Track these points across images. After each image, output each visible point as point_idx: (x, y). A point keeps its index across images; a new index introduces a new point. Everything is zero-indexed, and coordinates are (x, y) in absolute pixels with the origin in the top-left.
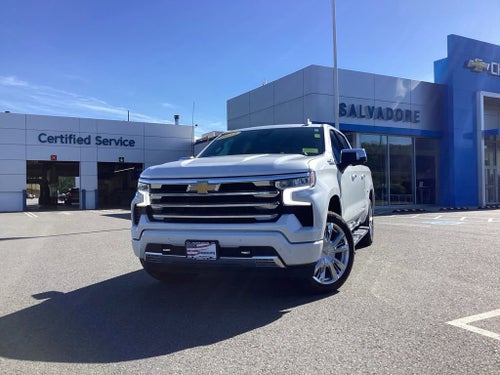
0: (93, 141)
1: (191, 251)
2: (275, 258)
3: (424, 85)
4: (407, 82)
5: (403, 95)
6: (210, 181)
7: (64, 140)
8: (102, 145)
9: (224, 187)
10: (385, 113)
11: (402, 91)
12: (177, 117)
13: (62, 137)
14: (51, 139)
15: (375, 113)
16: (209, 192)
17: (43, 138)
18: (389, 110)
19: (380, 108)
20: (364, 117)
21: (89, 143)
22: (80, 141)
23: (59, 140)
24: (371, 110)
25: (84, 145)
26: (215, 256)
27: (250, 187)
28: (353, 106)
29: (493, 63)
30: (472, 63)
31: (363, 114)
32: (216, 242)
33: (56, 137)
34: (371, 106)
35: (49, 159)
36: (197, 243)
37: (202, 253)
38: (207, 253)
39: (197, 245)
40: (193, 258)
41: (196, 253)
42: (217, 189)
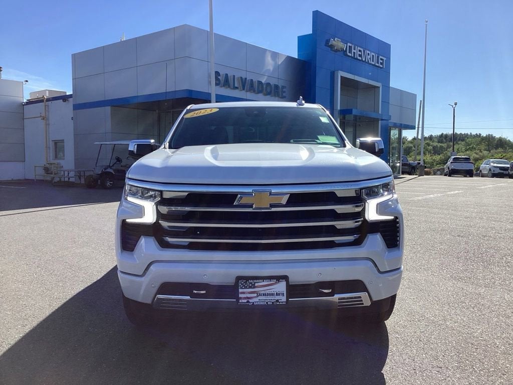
1: (245, 293)
2: (363, 295)
3: (290, 59)
4: (275, 55)
5: (271, 68)
6: (274, 191)
9: (295, 199)
10: (256, 85)
11: (270, 63)
15: (247, 86)
16: (272, 206)
18: (260, 83)
19: (252, 80)
20: (237, 88)
24: (243, 82)
26: (283, 299)
27: (331, 198)
28: (227, 75)
29: (349, 44)
30: (332, 42)
31: (236, 85)
32: (285, 278)
34: (244, 77)
36: (255, 281)
37: (264, 295)
38: (272, 295)
39: (256, 284)
40: (248, 302)
41: (255, 295)
42: (284, 200)
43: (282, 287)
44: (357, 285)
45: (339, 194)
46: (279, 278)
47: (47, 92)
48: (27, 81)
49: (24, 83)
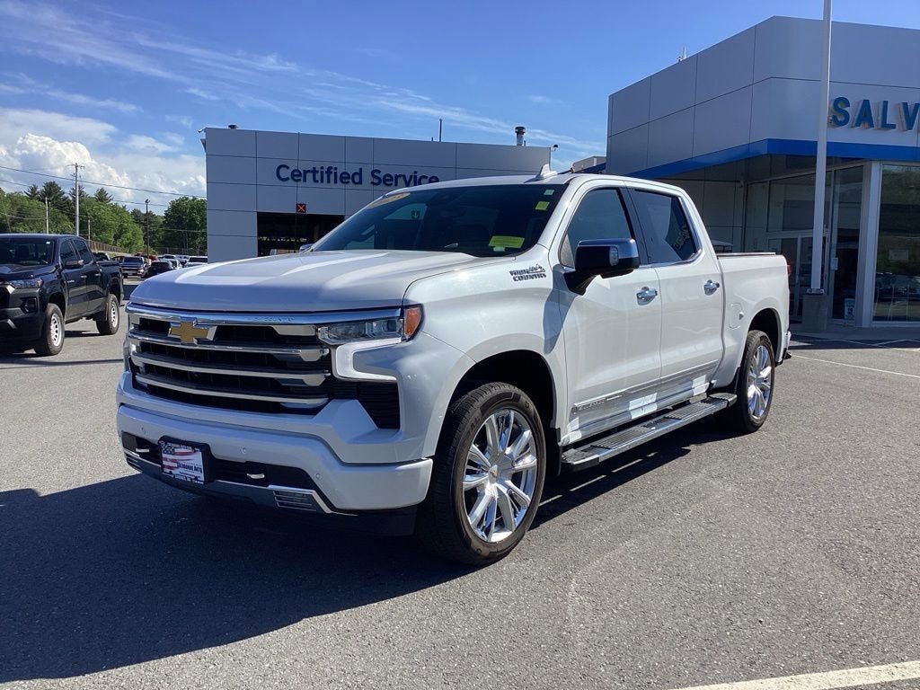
0: (367, 178)
1: (167, 460)
2: (311, 493)
7: (318, 177)
8: (382, 186)
9: (225, 334)
12: (520, 131)
13: (314, 171)
14: (297, 176)
16: (199, 342)
17: (285, 173)
21: (360, 183)
22: (345, 178)
23: (309, 176)
24: (911, 112)
25: (351, 185)
26: (202, 477)
28: (866, 103)
32: (205, 449)
33: (305, 172)
34: (911, 103)
35: (293, 211)
36: (175, 445)
37: (184, 467)
38: (191, 468)
39: (176, 450)
40: (171, 473)
41: (176, 465)
42: (211, 336)
43: (197, 459)
44: (298, 477)
45: (280, 330)
46: (194, 446)
47: (595, 159)
48: (556, 146)
49: (553, 149)
